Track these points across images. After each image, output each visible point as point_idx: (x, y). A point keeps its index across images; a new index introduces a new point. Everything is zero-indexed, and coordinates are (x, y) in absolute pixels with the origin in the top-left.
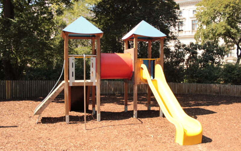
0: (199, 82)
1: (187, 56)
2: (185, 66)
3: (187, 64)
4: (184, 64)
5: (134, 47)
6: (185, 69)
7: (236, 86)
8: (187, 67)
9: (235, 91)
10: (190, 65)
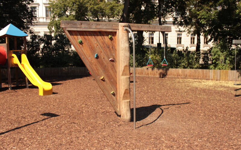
0: (52, 66)
1: (42, 46)
2: (41, 54)
3: (42, 52)
4: (40, 53)
5: (7, 43)
6: (41, 57)
7: (79, 68)
8: (42, 54)
9: (78, 71)
10: (45, 53)
